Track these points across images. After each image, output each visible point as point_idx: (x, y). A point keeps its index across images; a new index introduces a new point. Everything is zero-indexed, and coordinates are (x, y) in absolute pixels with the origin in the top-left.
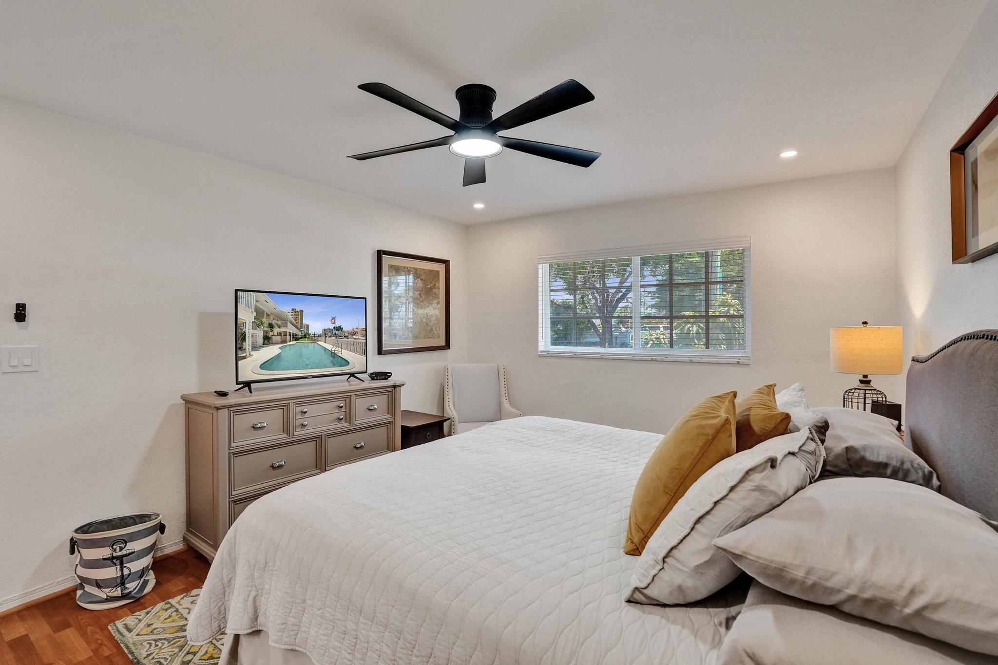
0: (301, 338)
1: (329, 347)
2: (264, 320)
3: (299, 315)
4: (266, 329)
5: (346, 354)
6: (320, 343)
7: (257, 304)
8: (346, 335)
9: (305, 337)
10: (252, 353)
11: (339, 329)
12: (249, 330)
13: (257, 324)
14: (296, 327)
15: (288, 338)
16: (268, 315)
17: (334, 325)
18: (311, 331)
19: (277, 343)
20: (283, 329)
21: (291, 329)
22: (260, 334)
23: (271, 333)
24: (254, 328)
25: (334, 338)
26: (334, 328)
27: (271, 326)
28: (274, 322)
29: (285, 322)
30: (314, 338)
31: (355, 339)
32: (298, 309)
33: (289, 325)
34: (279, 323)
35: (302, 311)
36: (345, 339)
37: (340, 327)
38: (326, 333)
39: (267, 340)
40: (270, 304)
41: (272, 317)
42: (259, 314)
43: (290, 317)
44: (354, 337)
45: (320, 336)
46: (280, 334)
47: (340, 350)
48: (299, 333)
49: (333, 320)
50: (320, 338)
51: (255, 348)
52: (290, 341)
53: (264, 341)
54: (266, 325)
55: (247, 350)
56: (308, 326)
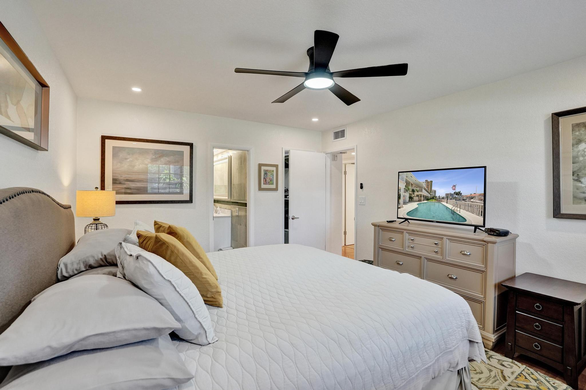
0: (431, 199)
1: (450, 206)
2: (410, 187)
3: (430, 184)
4: (411, 193)
5: (463, 213)
6: (443, 203)
7: (407, 178)
8: (464, 198)
9: (433, 198)
10: (403, 206)
11: (459, 194)
12: (402, 193)
13: (406, 190)
14: (428, 192)
15: (422, 198)
16: (412, 185)
17: (454, 191)
18: (437, 195)
19: (416, 201)
20: (420, 193)
21: (424, 193)
22: (407, 195)
23: (413, 195)
24: (405, 192)
25: (454, 200)
26: (454, 193)
27: (413, 191)
28: (415, 189)
29: (421, 188)
30: (439, 200)
31: (472, 202)
32: (429, 181)
33: (423, 190)
34: (418, 189)
35: (432, 182)
36: (463, 202)
37: (459, 192)
38: (448, 197)
39: (411, 199)
40: (413, 178)
41: (414, 186)
42: (408, 183)
43: (424, 185)
44: (472, 200)
45: (443, 198)
46: (418, 196)
47: (458, 209)
48: (429, 196)
49: (454, 188)
50: (443, 200)
51: (405, 203)
52: (424, 201)
53: (409, 200)
54: (411, 190)
55: (401, 204)
56: (435, 191)
